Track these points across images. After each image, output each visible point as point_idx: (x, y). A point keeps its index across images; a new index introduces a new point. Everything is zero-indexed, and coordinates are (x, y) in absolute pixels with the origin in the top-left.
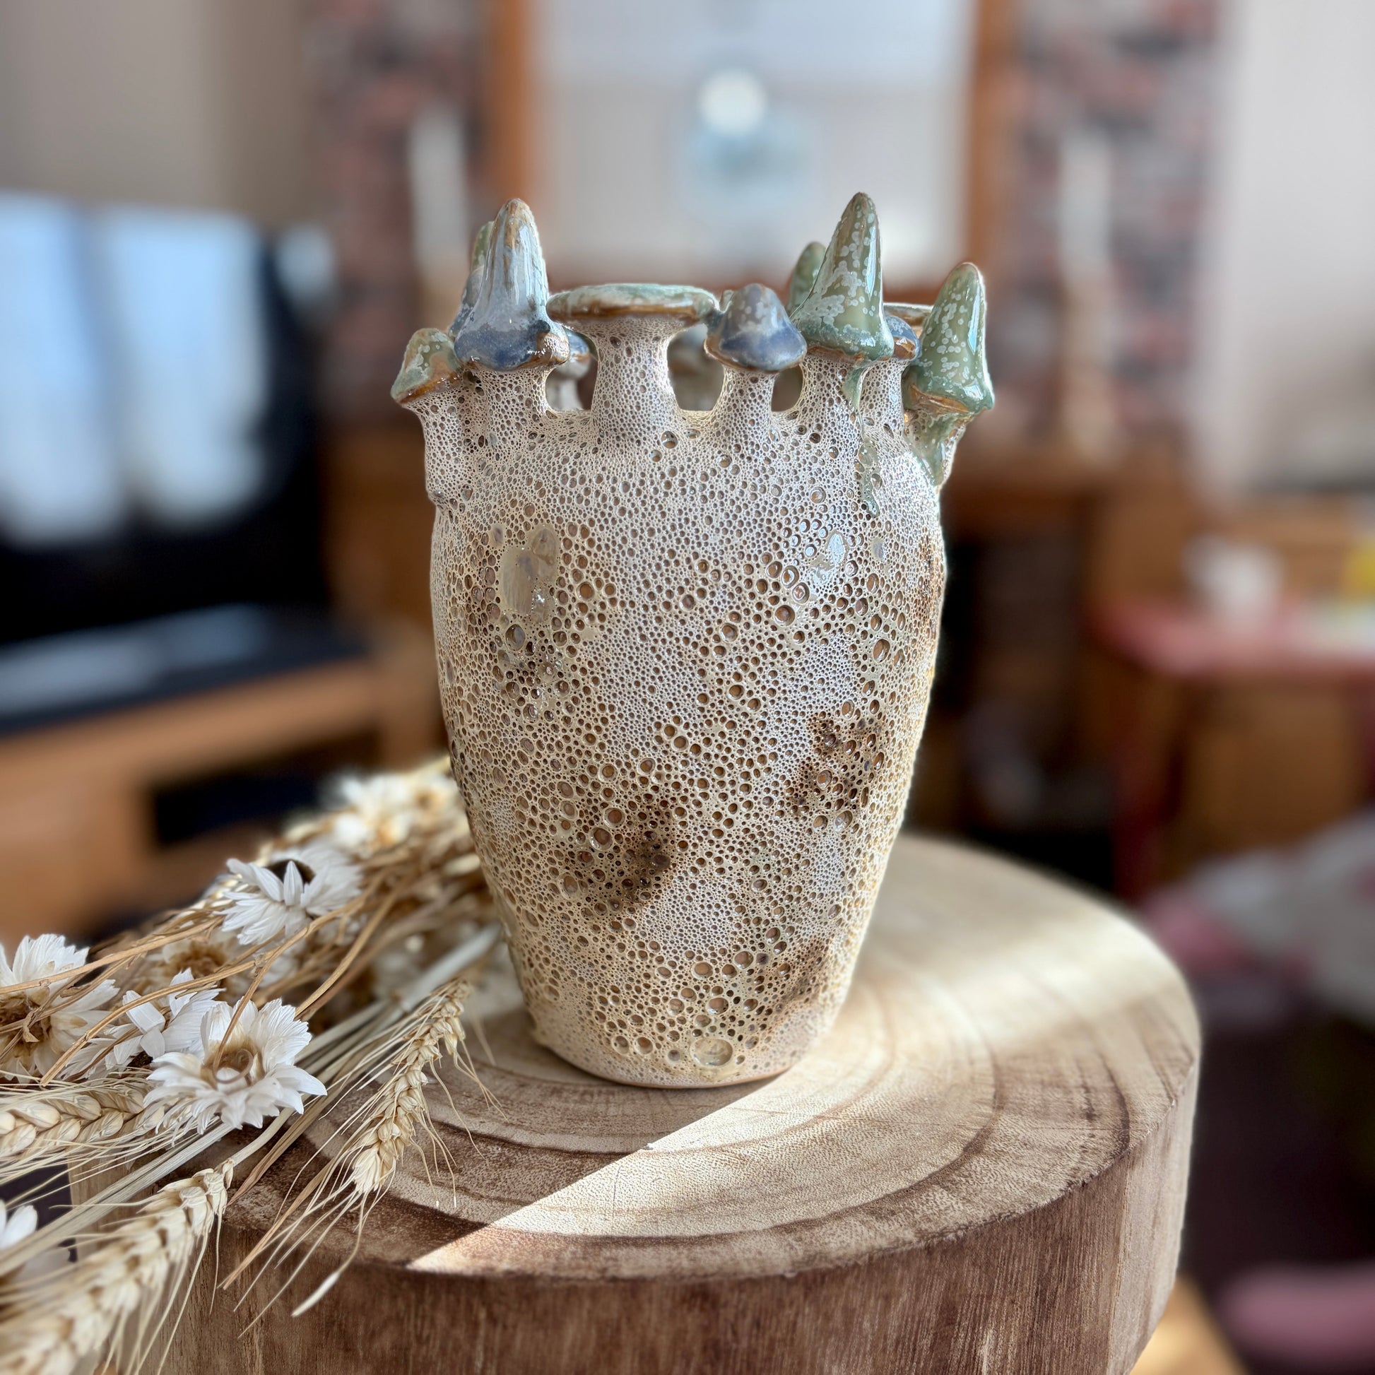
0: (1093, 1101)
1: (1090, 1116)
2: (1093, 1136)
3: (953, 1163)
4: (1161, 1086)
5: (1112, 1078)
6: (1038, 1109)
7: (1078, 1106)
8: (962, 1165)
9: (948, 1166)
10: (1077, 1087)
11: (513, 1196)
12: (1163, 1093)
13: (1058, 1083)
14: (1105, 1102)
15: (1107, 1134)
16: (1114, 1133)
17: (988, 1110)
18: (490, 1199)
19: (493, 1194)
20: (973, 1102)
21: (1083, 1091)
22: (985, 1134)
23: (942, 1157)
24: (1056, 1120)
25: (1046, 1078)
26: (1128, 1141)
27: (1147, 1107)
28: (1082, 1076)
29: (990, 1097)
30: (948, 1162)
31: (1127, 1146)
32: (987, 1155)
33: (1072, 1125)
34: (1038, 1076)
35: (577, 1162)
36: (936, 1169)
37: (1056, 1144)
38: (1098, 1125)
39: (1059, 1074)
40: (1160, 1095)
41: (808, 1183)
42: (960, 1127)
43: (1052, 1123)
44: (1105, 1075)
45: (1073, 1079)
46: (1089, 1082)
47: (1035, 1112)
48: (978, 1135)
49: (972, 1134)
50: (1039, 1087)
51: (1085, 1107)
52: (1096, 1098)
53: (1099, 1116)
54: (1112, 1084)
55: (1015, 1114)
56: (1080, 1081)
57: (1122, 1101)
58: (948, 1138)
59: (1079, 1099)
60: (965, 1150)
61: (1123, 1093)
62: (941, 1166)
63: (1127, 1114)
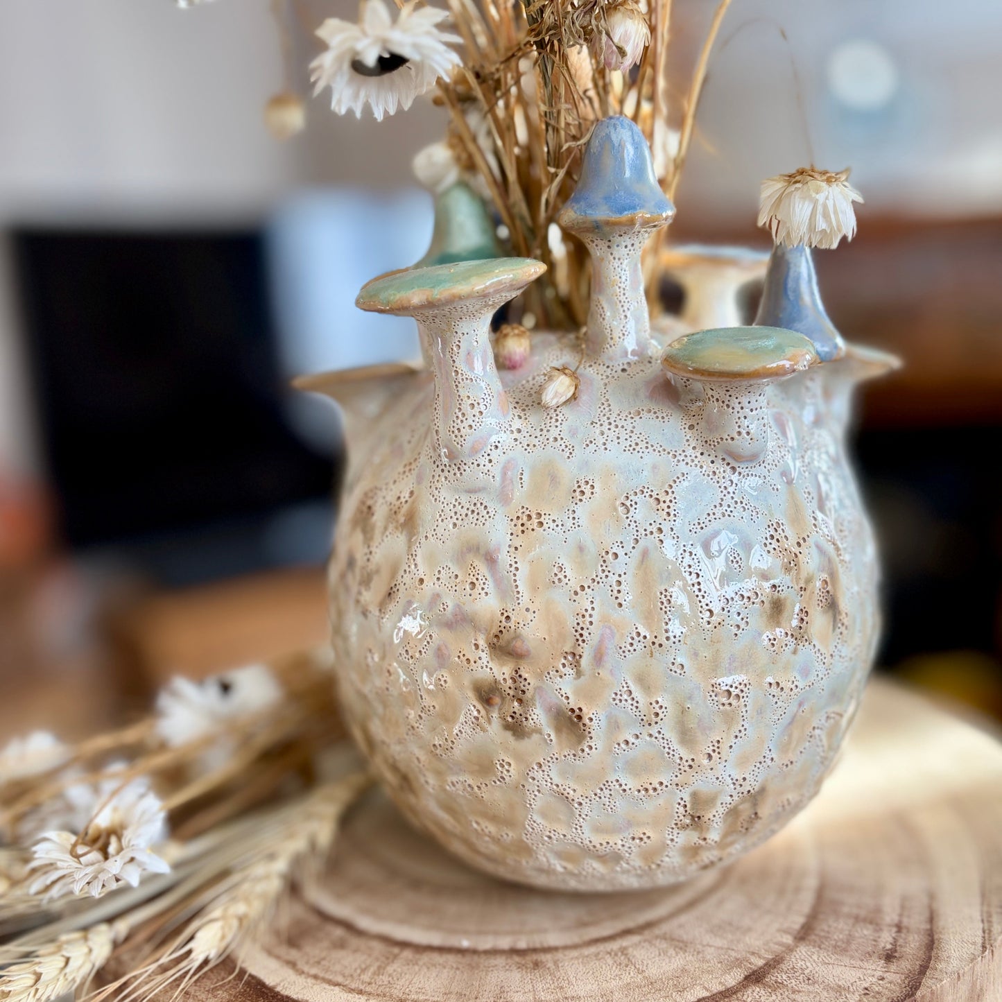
0: (901, 942)
1: (889, 957)
2: (883, 979)
3: (728, 990)
4: (980, 933)
5: (932, 918)
6: (839, 944)
7: (883, 945)
8: (735, 993)
9: (721, 993)
10: (890, 926)
11: (329, 976)
12: (979, 941)
13: (872, 919)
14: (913, 945)
15: (897, 978)
16: (906, 978)
17: (788, 940)
18: (309, 975)
19: (314, 971)
20: (779, 930)
21: (894, 929)
22: (774, 963)
23: (720, 983)
24: (852, 957)
25: (863, 913)
26: (917, 988)
27: (955, 955)
28: (901, 915)
29: (797, 927)
30: (721, 988)
31: (913, 994)
32: (765, 985)
33: (866, 965)
34: (855, 911)
35: (396, 950)
36: (706, 994)
37: (840, 983)
38: (893, 967)
39: (878, 910)
40: (974, 943)
41: (582, 994)
42: (753, 953)
43: (846, 961)
44: (926, 915)
45: (890, 916)
46: (905, 921)
47: (835, 947)
48: (765, 965)
49: (760, 963)
50: (851, 921)
51: (889, 946)
52: (905, 939)
53: (899, 959)
54: (928, 927)
55: (814, 946)
56: (896, 919)
57: (931, 944)
58: (738, 963)
59: (886, 939)
60: (746, 978)
61: (936, 937)
62: (715, 991)
63: (930, 958)
